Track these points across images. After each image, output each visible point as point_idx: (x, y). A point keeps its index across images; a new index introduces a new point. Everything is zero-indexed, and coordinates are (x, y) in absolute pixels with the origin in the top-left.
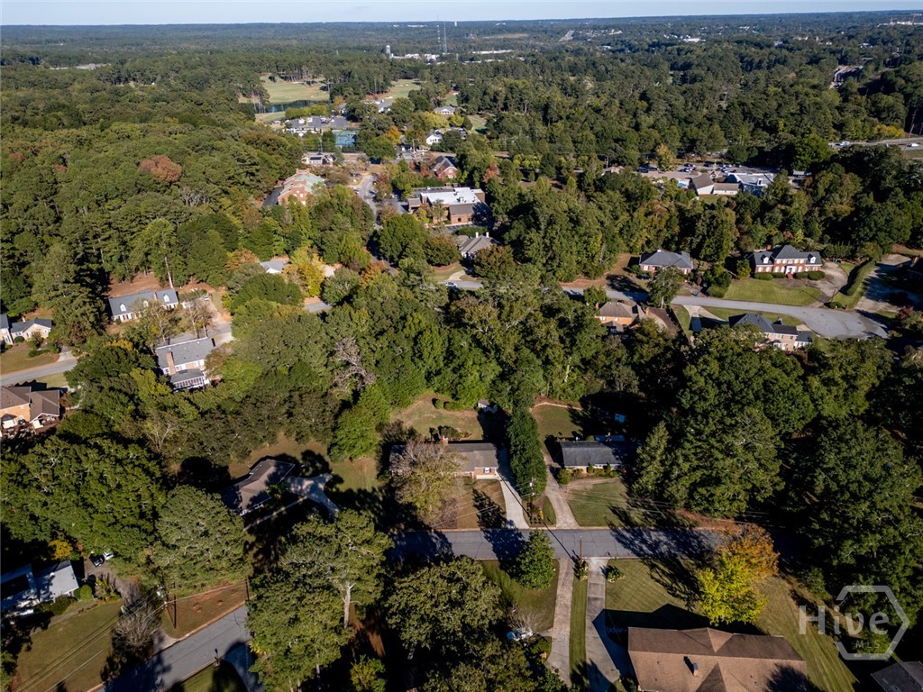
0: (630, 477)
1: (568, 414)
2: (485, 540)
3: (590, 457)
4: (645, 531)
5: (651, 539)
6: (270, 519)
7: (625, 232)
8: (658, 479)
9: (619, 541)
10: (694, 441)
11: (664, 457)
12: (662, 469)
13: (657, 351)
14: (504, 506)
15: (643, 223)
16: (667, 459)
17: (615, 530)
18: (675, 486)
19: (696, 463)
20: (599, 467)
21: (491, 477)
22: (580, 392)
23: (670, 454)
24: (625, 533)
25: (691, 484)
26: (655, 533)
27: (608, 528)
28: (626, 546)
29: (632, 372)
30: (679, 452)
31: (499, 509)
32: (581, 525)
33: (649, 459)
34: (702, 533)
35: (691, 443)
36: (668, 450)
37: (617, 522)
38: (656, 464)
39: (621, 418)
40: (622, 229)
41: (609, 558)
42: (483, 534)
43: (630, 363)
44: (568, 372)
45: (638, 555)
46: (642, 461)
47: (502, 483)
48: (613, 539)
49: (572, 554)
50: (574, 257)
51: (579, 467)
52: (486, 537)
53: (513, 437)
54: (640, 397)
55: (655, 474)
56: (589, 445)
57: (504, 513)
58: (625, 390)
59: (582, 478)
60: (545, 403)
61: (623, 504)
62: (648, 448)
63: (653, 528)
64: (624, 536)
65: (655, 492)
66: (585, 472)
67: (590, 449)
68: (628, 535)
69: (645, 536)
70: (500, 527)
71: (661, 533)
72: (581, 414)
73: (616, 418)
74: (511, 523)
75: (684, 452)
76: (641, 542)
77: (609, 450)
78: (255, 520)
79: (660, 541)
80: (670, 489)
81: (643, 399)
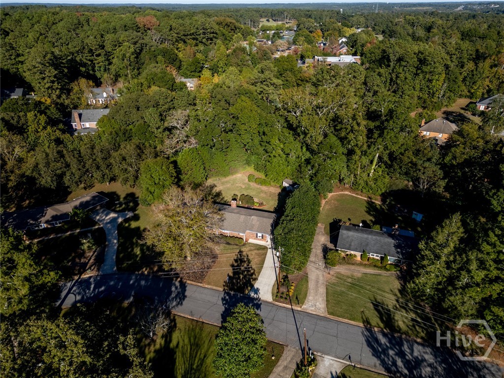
0: (406, 276)
1: (365, 204)
2: (220, 302)
3: (367, 245)
4: (408, 341)
5: (412, 354)
7: (468, 79)
8: (439, 283)
9: (369, 344)
10: (498, 243)
11: (452, 258)
12: (447, 272)
13: (474, 153)
14: (259, 273)
15: (487, 73)
16: (454, 261)
17: (369, 330)
18: (459, 296)
19: (495, 273)
20: (377, 257)
21: (262, 243)
22: (382, 186)
23: (460, 255)
24: (380, 337)
25: (483, 299)
26: (420, 347)
27: (361, 325)
28: (376, 354)
29: (440, 173)
30: (473, 256)
31: (252, 274)
32: (330, 313)
33: (432, 257)
34: (488, 365)
35: (494, 245)
36: (458, 251)
37: (375, 320)
38: (440, 265)
39: (418, 217)
40: (465, 77)
41: (348, 363)
42: (222, 295)
43: (440, 164)
44: (373, 167)
45: (388, 369)
46: (423, 258)
47: (270, 250)
48: (362, 340)
50: (416, 93)
51: (352, 252)
52: (223, 299)
53: (289, 208)
54: (444, 197)
55: (437, 276)
56: (371, 233)
57: (256, 279)
58: (428, 189)
59: (353, 264)
60: (346, 193)
61: (390, 301)
62: (432, 244)
63: (419, 340)
64: (377, 340)
65: (432, 297)
66: (359, 258)
67: (370, 236)
68: (383, 340)
69: (406, 348)
70: (243, 292)
71: (428, 350)
72: (378, 207)
73: (414, 216)
74: (257, 291)
75: (480, 256)
76: (396, 354)
77: (392, 241)
78: (51, 234)
79: (424, 360)
80: (452, 298)
81: (447, 199)
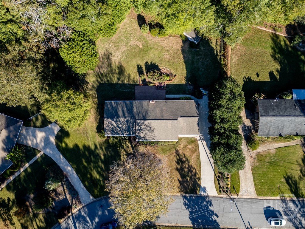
2: (184, 207)
6: (19, 175)
14: (200, 171)
27: (279, 198)
31: (196, 174)
32: (258, 194)
42: (182, 201)
47: (200, 142)
49: (247, 225)
52: (185, 204)
57: (200, 179)
61: (296, 172)
70: (196, 193)
74: (204, 190)
76: (301, 216)
